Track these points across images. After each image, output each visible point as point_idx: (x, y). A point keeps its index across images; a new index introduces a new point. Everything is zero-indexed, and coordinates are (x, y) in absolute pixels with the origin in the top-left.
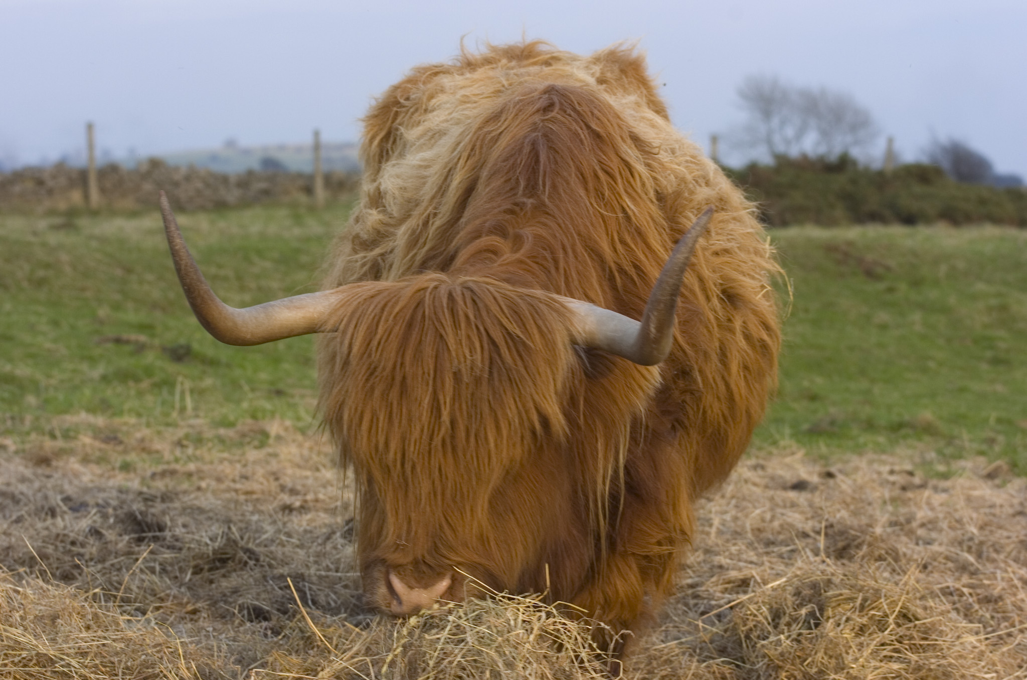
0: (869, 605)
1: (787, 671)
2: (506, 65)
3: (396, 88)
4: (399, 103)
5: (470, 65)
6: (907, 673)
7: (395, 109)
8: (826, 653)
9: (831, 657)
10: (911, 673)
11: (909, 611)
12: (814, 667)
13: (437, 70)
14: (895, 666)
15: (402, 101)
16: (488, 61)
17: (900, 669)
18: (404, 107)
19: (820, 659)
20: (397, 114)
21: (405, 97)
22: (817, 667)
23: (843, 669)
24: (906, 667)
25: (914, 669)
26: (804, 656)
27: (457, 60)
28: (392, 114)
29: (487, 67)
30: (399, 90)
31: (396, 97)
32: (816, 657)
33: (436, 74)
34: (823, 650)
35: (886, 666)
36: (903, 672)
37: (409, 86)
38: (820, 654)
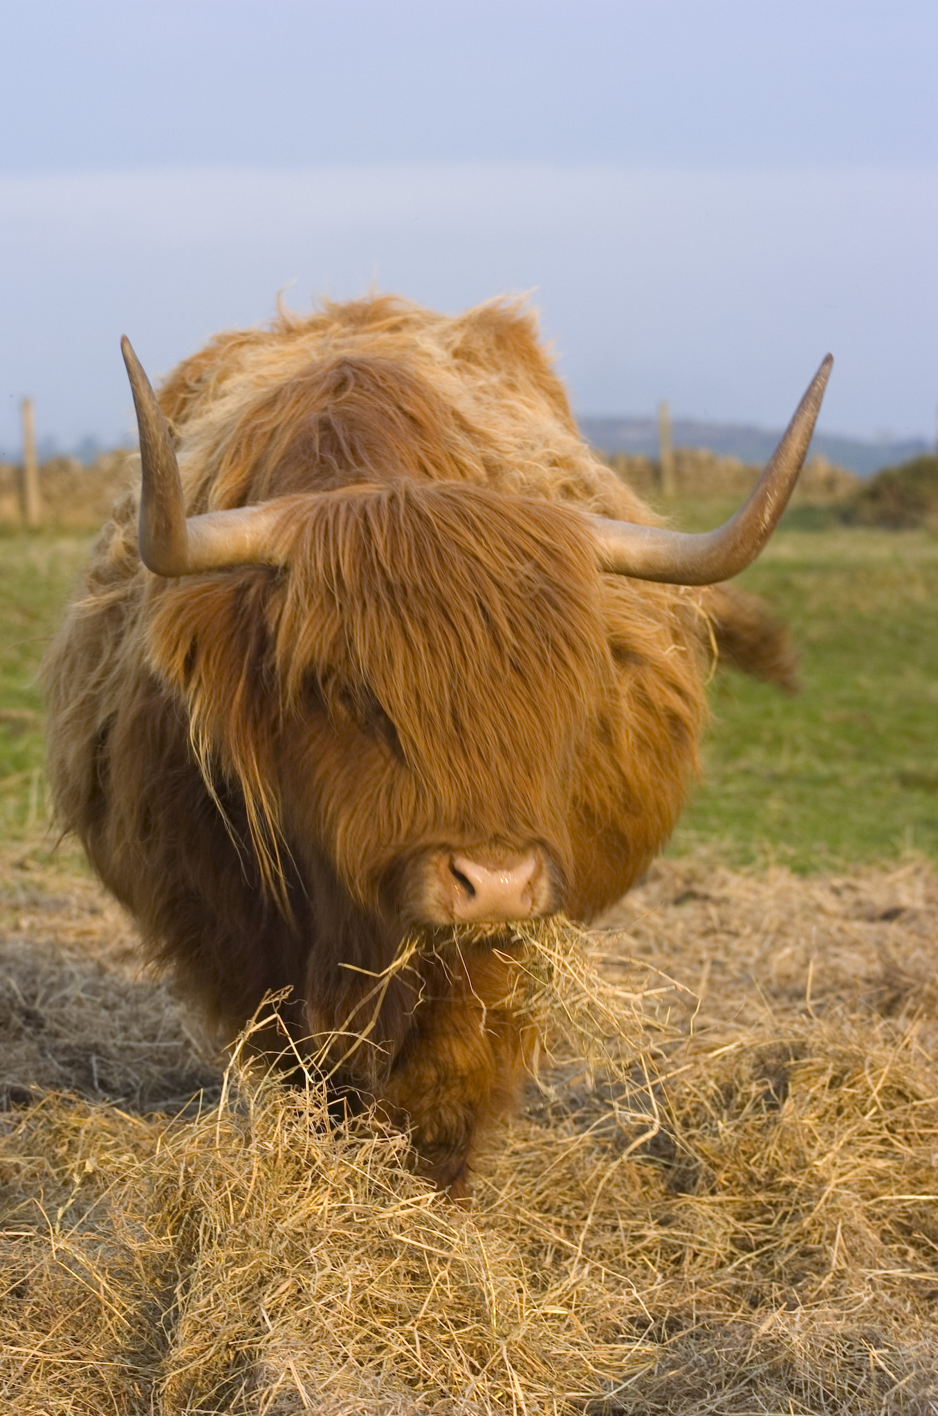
0: (849, 1079)
1: (726, 1172)
2: (337, 331)
3: (187, 364)
4: (185, 387)
5: (290, 332)
6: (897, 1173)
7: (182, 395)
8: (780, 1147)
9: (788, 1152)
10: (904, 1173)
11: (906, 1087)
12: (763, 1166)
13: (243, 339)
14: (880, 1164)
15: (192, 384)
16: (314, 326)
17: (889, 1167)
18: (193, 392)
19: (772, 1155)
20: (184, 402)
21: (195, 378)
22: (767, 1165)
23: (805, 1167)
24: (897, 1165)
25: (908, 1168)
26: (752, 1150)
27: (274, 325)
28: (178, 403)
29: (312, 335)
30: (190, 368)
31: (183, 379)
32: (767, 1151)
33: (241, 344)
34: (776, 1142)
35: (868, 1164)
36: (892, 1172)
37: (204, 361)
38: (773, 1148)
